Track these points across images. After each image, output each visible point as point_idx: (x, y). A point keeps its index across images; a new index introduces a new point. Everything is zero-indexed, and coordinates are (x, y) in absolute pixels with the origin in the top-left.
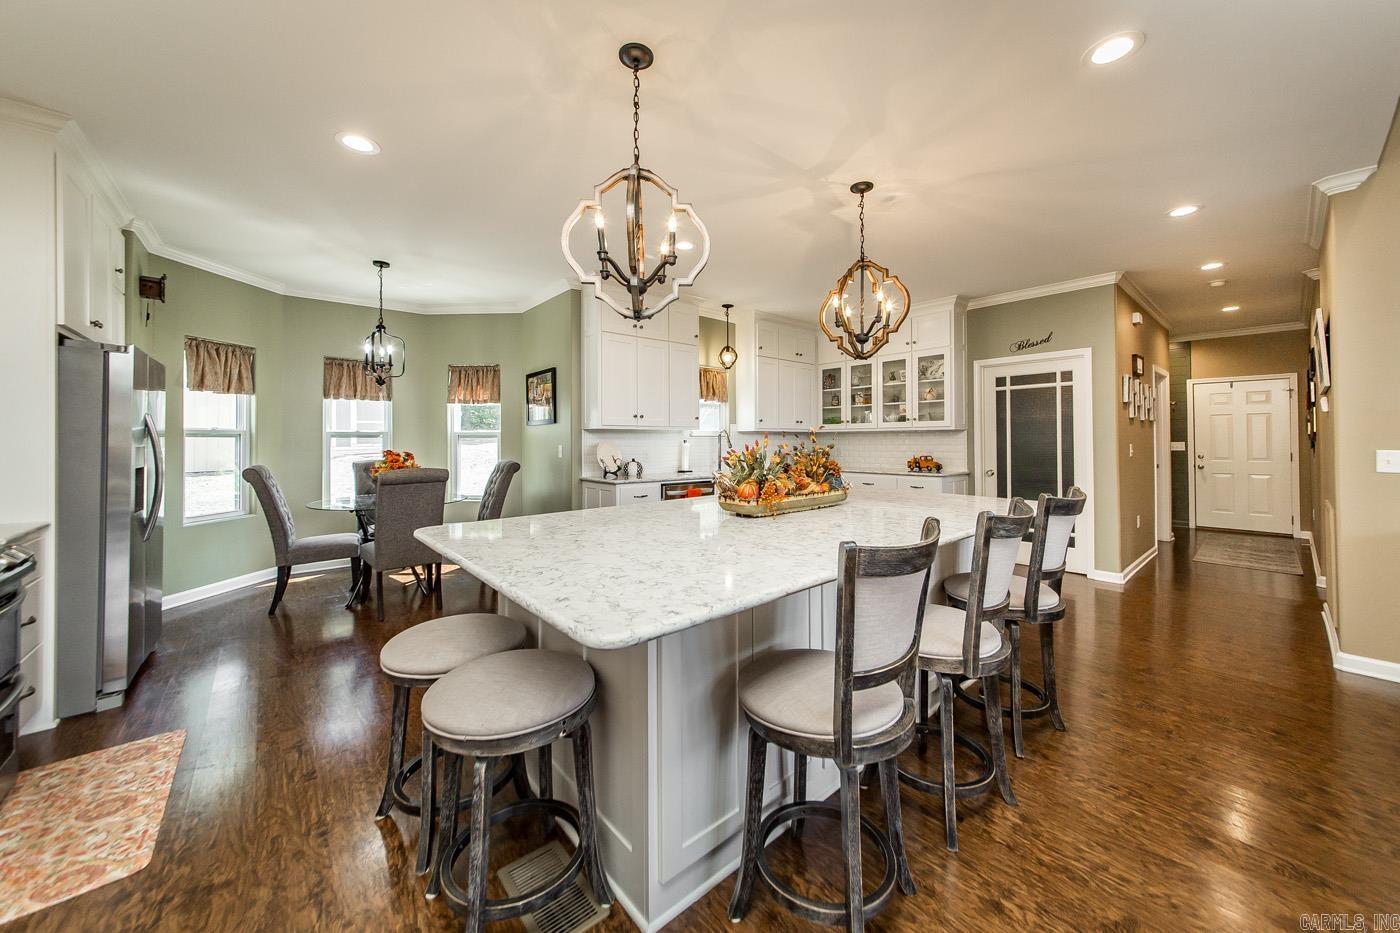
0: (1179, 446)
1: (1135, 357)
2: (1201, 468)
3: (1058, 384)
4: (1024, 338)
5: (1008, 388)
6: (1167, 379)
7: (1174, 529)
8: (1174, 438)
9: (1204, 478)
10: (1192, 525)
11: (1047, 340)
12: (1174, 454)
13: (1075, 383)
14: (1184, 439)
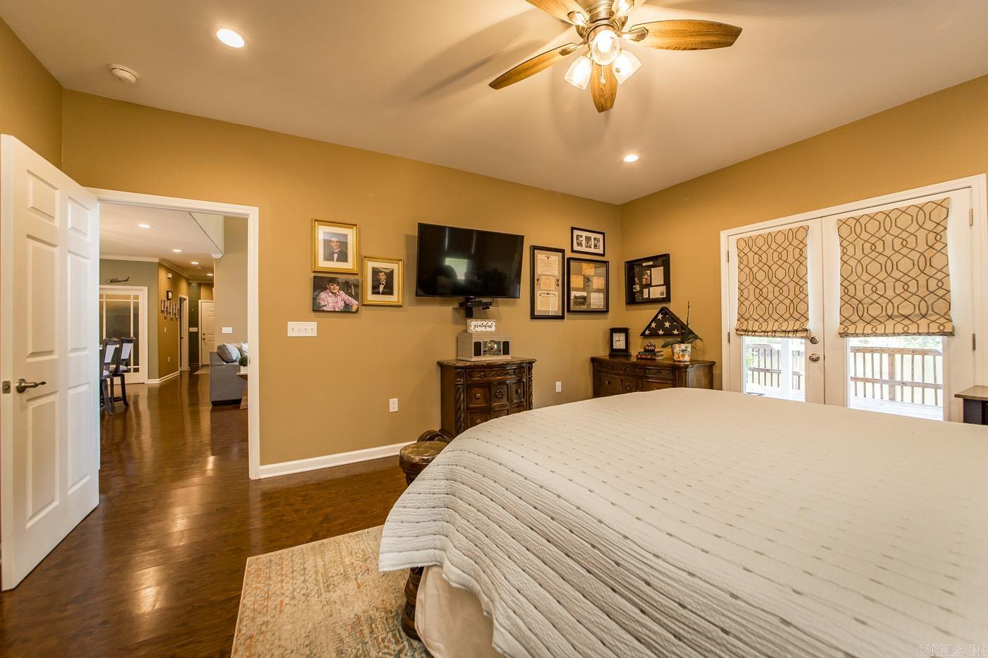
0: (194, 330)
1: (168, 292)
2: (204, 339)
3: (132, 301)
4: (115, 278)
5: (104, 300)
6: (187, 300)
7: (189, 365)
8: (190, 325)
9: (205, 344)
10: (200, 365)
11: (127, 280)
12: (190, 334)
13: (140, 301)
14: (197, 326)
